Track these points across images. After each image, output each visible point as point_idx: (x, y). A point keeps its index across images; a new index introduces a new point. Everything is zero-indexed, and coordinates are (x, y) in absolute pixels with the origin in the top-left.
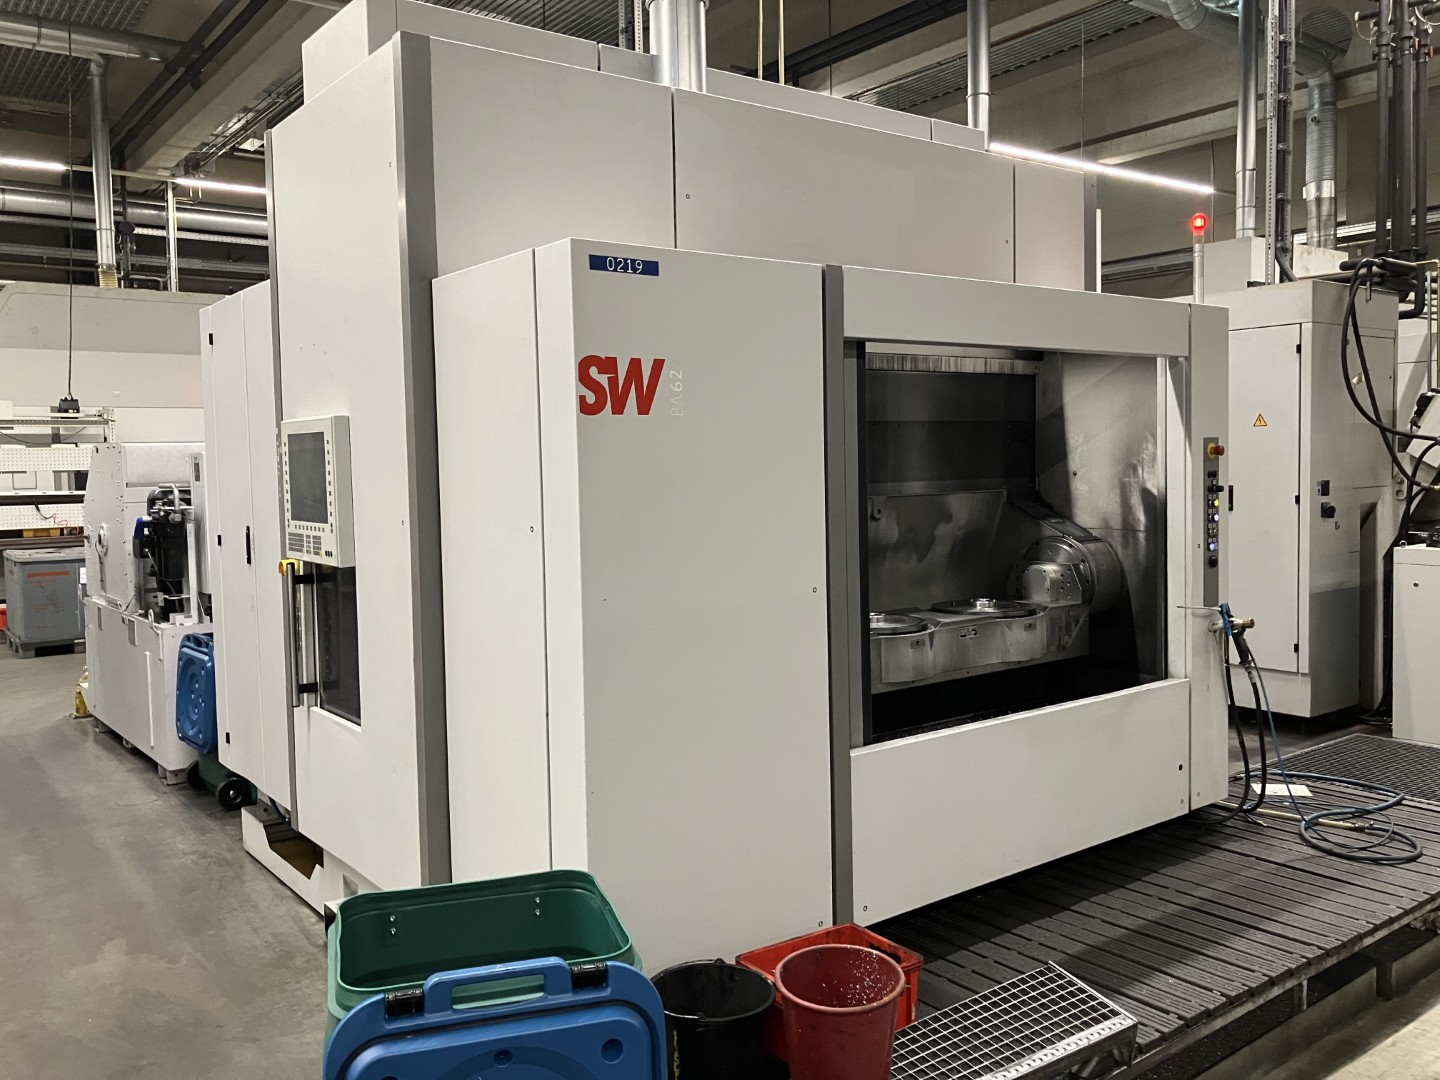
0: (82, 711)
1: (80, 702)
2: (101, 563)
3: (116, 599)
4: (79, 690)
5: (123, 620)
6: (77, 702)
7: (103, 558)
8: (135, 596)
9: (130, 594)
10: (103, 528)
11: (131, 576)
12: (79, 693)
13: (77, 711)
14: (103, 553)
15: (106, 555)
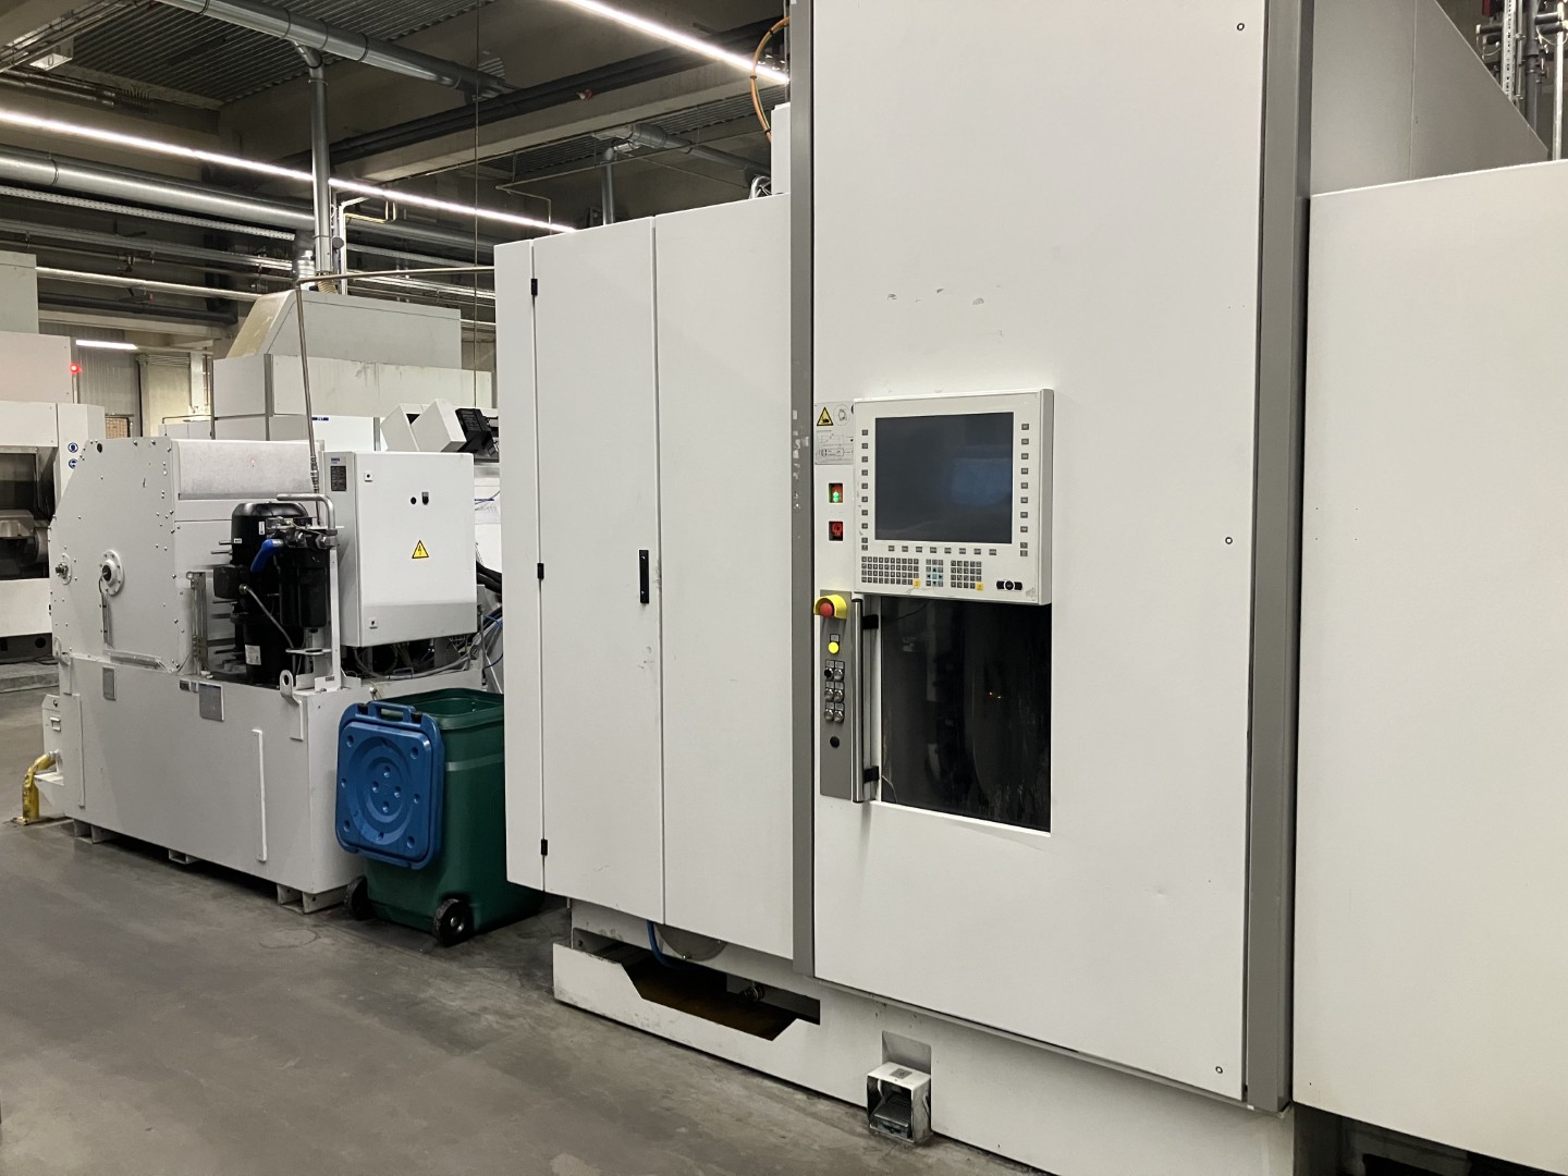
0: (32, 813)
1: (30, 801)
2: (104, 606)
3: (148, 655)
4: (28, 786)
5: (184, 686)
6: (26, 802)
7: (109, 599)
8: (194, 651)
9: (183, 649)
10: (113, 556)
11: (184, 624)
12: (30, 789)
13: (26, 814)
14: (111, 592)
15: (116, 594)
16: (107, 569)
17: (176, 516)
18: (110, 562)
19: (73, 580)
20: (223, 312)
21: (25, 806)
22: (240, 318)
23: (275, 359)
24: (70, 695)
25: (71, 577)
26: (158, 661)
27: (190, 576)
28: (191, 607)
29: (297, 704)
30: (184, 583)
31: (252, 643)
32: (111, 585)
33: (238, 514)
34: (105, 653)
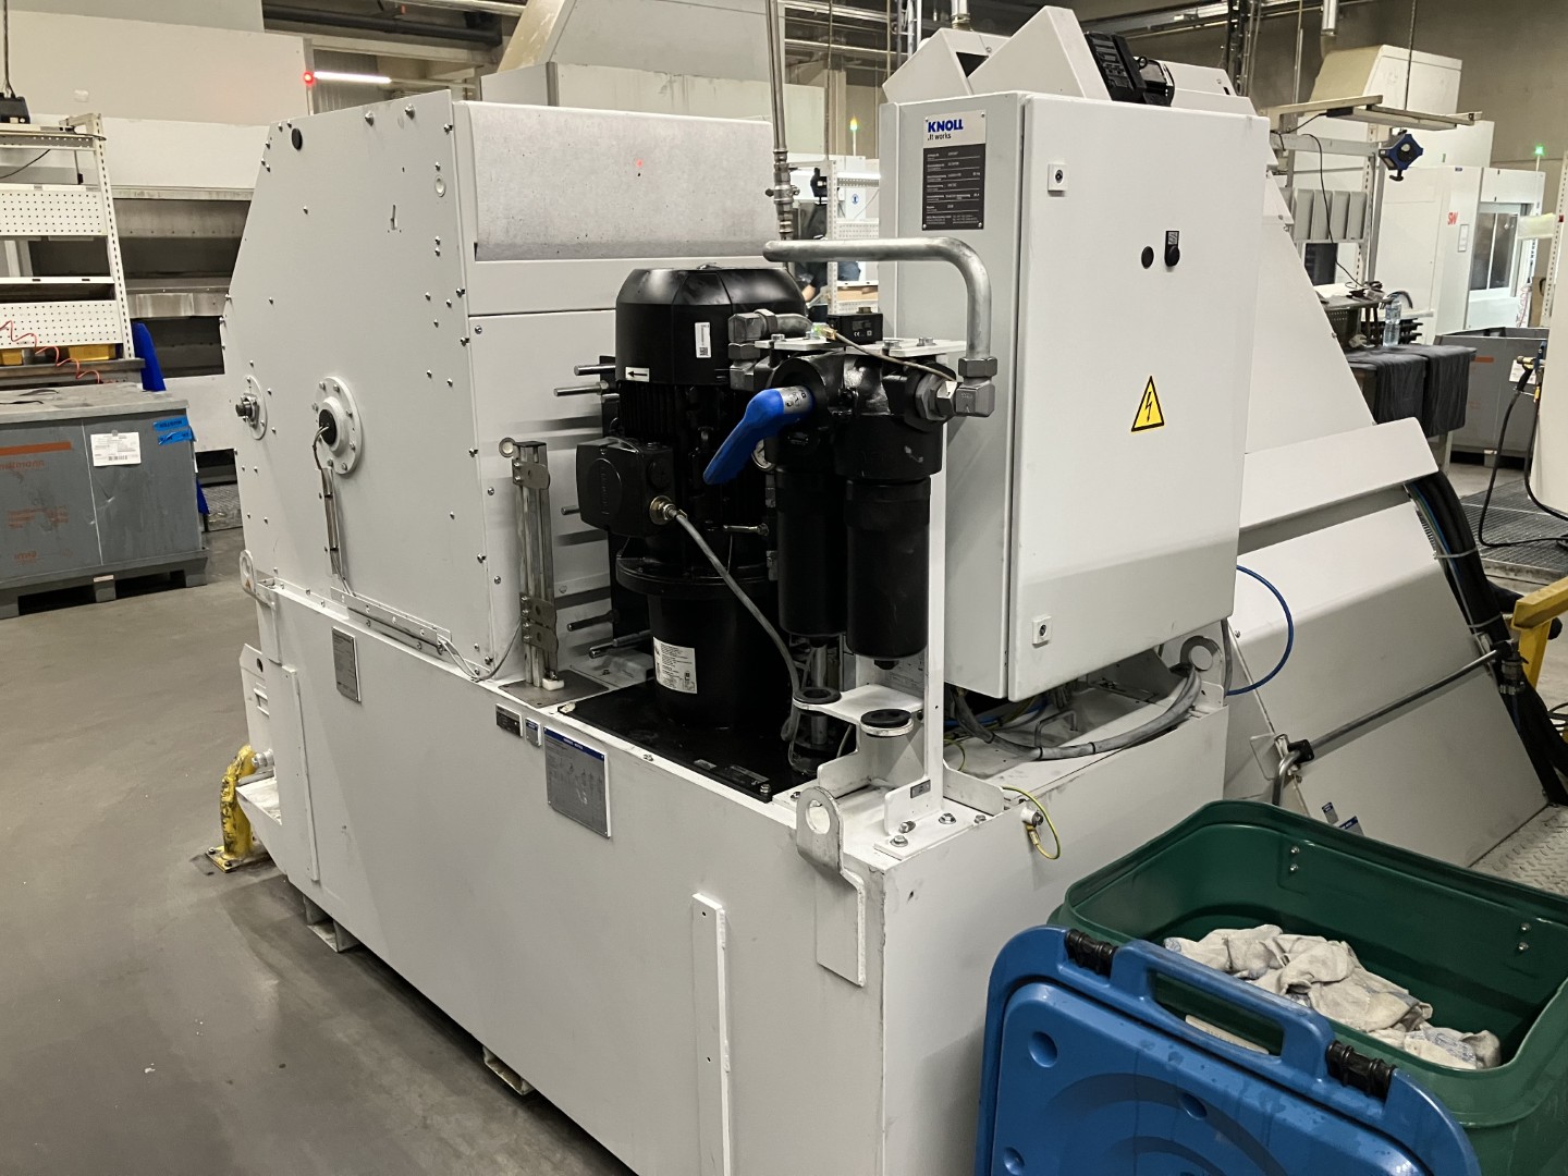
0: (240, 847)
1: (234, 826)
2: (328, 497)
3: (420, 621)
4: (229, 799)
5: (508, 723)
6: (228, 827)
7: (337, 481)
8: (524, 633)
9: (499, 622)
10: (338, 390)
11: (499, 562)
12: (231, 805)
13: (229, 848)
14: (338, 469)
15: (350, 474)
16: (326, 418)
17: (474, 302)
18: (333, 404)
19: (269, 432)
20: (484, 29)
21: (226, 835)
22: (504, 38)
23: (561, 70)
24: (280, 665)
25: (265, 425)
26: (442, 640)
27: (509, 449)
28: (516, 525)
29: (848, 887)
30: (497, 468)
31: (674, 639)
32: (339, 453)
33: (630, 299)
34: (336, 596)
